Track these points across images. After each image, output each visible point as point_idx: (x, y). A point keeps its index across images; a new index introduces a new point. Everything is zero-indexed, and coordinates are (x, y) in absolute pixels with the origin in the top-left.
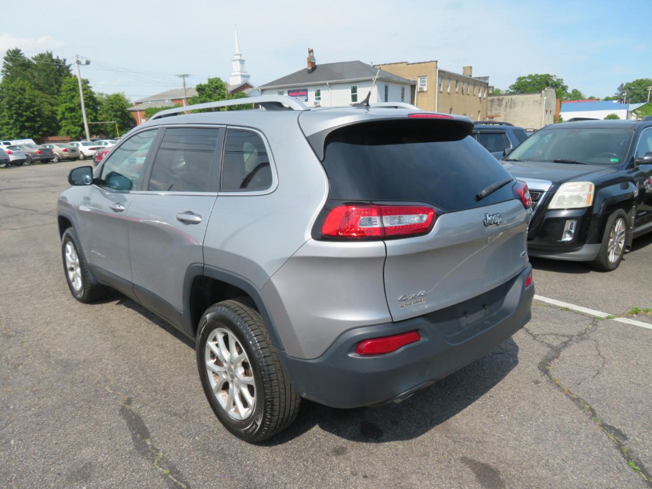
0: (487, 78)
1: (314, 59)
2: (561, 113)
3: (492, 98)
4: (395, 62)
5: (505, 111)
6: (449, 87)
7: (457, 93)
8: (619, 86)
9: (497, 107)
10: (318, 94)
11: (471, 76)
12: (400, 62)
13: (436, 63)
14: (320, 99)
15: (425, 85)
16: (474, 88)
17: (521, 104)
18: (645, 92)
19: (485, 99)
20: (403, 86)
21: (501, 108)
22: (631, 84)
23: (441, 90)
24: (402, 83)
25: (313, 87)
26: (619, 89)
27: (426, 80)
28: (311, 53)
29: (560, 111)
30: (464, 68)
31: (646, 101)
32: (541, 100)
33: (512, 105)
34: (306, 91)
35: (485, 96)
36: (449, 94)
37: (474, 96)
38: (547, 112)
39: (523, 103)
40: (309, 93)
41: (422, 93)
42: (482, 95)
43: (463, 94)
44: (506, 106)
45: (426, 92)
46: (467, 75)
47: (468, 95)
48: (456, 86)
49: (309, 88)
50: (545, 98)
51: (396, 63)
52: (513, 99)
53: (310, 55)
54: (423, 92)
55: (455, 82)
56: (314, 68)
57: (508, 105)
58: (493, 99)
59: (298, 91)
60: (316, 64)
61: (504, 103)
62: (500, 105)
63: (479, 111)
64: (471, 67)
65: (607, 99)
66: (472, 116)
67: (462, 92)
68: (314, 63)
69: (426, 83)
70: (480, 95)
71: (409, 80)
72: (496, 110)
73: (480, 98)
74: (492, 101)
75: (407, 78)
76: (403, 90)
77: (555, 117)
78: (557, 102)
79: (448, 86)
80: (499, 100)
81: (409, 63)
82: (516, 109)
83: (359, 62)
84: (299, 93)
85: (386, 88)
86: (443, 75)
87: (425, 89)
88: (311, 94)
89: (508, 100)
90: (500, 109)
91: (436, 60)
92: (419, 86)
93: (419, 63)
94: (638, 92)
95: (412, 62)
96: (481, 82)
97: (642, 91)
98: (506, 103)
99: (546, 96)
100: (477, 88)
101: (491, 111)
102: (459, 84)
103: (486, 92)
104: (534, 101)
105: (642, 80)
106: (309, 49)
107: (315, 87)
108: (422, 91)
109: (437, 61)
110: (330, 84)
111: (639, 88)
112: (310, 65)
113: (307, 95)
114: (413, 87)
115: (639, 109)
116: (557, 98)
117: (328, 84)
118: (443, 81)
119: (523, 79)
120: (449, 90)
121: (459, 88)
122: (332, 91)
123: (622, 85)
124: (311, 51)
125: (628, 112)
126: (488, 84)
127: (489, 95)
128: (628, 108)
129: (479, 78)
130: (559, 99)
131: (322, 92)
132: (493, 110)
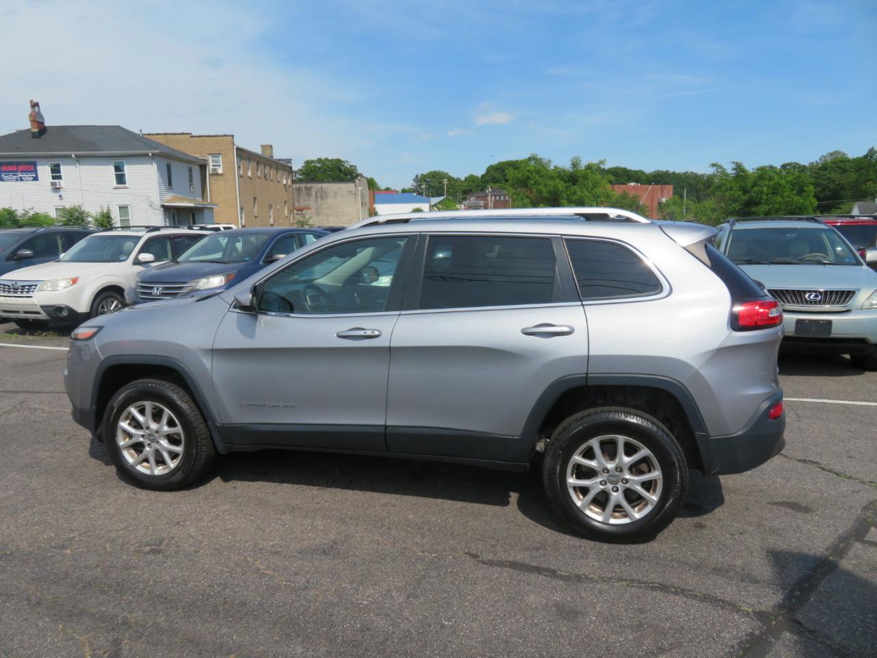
0: (289, 161)
1: (42, 117)
2: (375, 206)
3: (298, 185)
4: (172, 132)
5: (316, 202)
6: (250, 170)
7: (259, 178)
8: (414, 177)
9: (306, 197)
10: (56, 171)
11: (272, 157)
12: (180, 132)
13: (233, 138)
14: (60, 178)
15: (219, 165)
16: (277, 173)
17: (333, 194)
18: (440, 185)
19: (290, 186)
20: (190, 165)
21: (311, 198)
22: (425, 176)
23: (241, 173)
24: (189, 161)
25: (47, 160)
26: (414, 180)
27: (221, 159)
28: (36, 109)
29: (374, 203)
30: (263, 147)
31: (443, 196)
32: (356, 190)
33: (324, 195)
34: (34, 164)
35: (289, 183)
36: (250, 178)
37: (279, 182)
38: (362, 204)
39: (336, 193)
40: (39, 168)
41: (216, 177)
42: (287, 182)
43: (266, 180)
44: (316, 197)
45: (221, 175)
46: (267, 155)
47: (271, 181)
48: (258, 170)
49: (38, 161)
50: (360, 188)
51: (174, 134)
52: (324, 188)
53: (34, 112)
54: (217, 174)
55: (256, 164)
56: (41, 130)
57: (319, 194)
58: (299, 188)
59: (18, 164)
60: (46, 125)
61: (313, 192)
62: (309, 195)
63: (285, 202)
64: (271, 146)
65: (404, 191)
66: (278, 207)
67: (265, 176)
68: (43, 123)
69: (221, 164)
70: (285, 182)
71: (197, 158)
72: (305, 200)
73: (285, 185)
74: (299, 190)
75: (194, 156)
76: (190, 170)
77: (369, 211)
78: (370, 193)
79: (248, 169)
80: (307, 188)
81: (194, 134)
82: (328, 200)
83: (118, 127)
84: (21, 168)
85: (169, 167)
86: (242, 154)
87: (220, 171)
88: (44, 171)
89: (318, 189)
90: (309, 200)
91: (232, 134)
92: (211, 167)
93: (208, 136)
94: (433, 184)
95: (198, 134)
96: (284, 166)
97: (437, 183)
98: (316, 193)
99: (360, 186)
100: (280, 172)
101: (299, 202)
102: (261, 166)
103: (290, 177)
104: (348, 192)
105: (435, 172)
106: (31, 101)
107: (50, 160)
108: (215, 174)
109: (233, 136)
110: (77, 156)
111: (434, 180)
112: (36, 125)
113: (35, 171)
114: (203, 167)
115: (439, 203)
116: (369, 189)
117: (73, 156)
118: (242, 161)
119: (311, 163)
120: (249, 174)
121: (261, 171)
122: (81, 167)
123: (417, 176)
124: (35, 105)
125: (430, 206)
126: (291, 168)
127: (294, 182)
128: (429, 202)
129: (280, 160)
130: (371, 190)
131: (64, 169)
132: (301, 201)
